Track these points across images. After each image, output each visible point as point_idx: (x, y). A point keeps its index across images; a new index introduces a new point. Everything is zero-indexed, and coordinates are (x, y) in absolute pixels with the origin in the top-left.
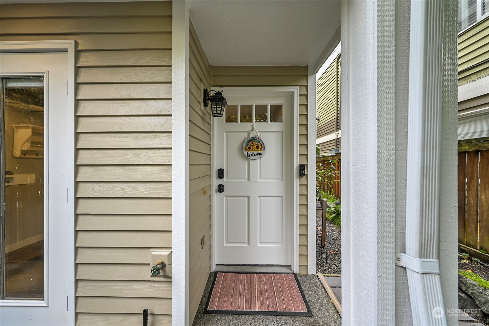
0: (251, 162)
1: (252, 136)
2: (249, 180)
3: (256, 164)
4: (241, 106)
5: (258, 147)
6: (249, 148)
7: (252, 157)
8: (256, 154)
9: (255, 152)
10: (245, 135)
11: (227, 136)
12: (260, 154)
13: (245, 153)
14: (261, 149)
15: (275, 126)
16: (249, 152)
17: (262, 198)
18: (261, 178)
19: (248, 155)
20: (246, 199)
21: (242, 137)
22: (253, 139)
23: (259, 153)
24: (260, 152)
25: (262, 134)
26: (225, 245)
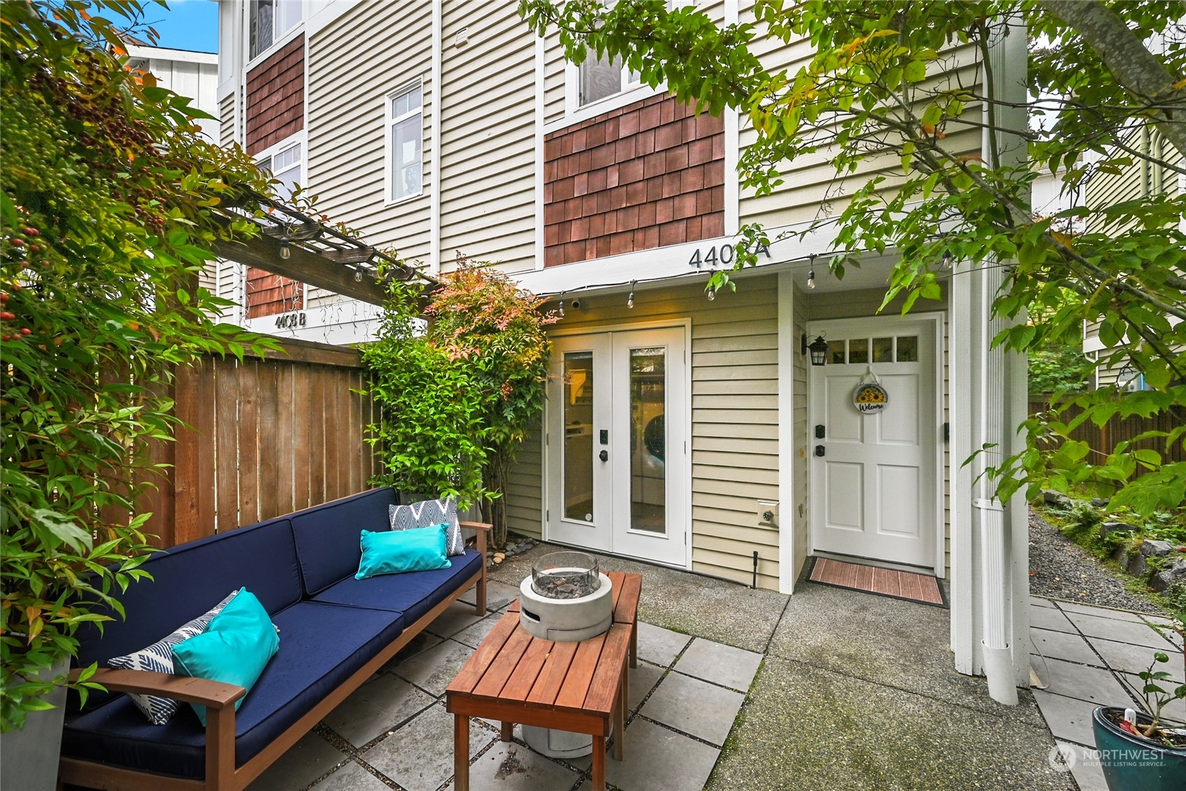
0: (866, 417)
1: (867, 381)
2: (863, 441)
3: (874, 420)
4: (850, 341)
5: (876, 397)
6: (863, 399)
7: (867, 411)
8: (874, 407)
9: (872, 404)
10: (857, 380)
11: (829, 382)
12: (880, 407)
13: (857, 405)
14: (882, 400)
15: (906, 367)
16: (863, 404)
17: (883, 468)
18: (882, 439)
19: (862, 408)
20: (859, 467)
21: (852, 383)
22: (869, 386)
23: (878, 406)
24: (880, 404)
25: (883, 378)
26: (827, 526)
